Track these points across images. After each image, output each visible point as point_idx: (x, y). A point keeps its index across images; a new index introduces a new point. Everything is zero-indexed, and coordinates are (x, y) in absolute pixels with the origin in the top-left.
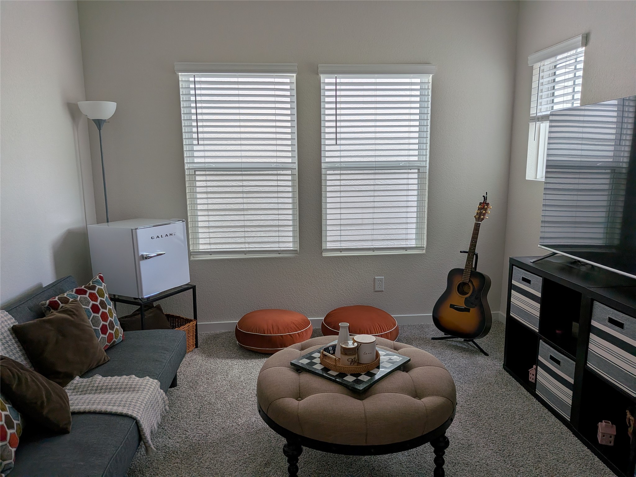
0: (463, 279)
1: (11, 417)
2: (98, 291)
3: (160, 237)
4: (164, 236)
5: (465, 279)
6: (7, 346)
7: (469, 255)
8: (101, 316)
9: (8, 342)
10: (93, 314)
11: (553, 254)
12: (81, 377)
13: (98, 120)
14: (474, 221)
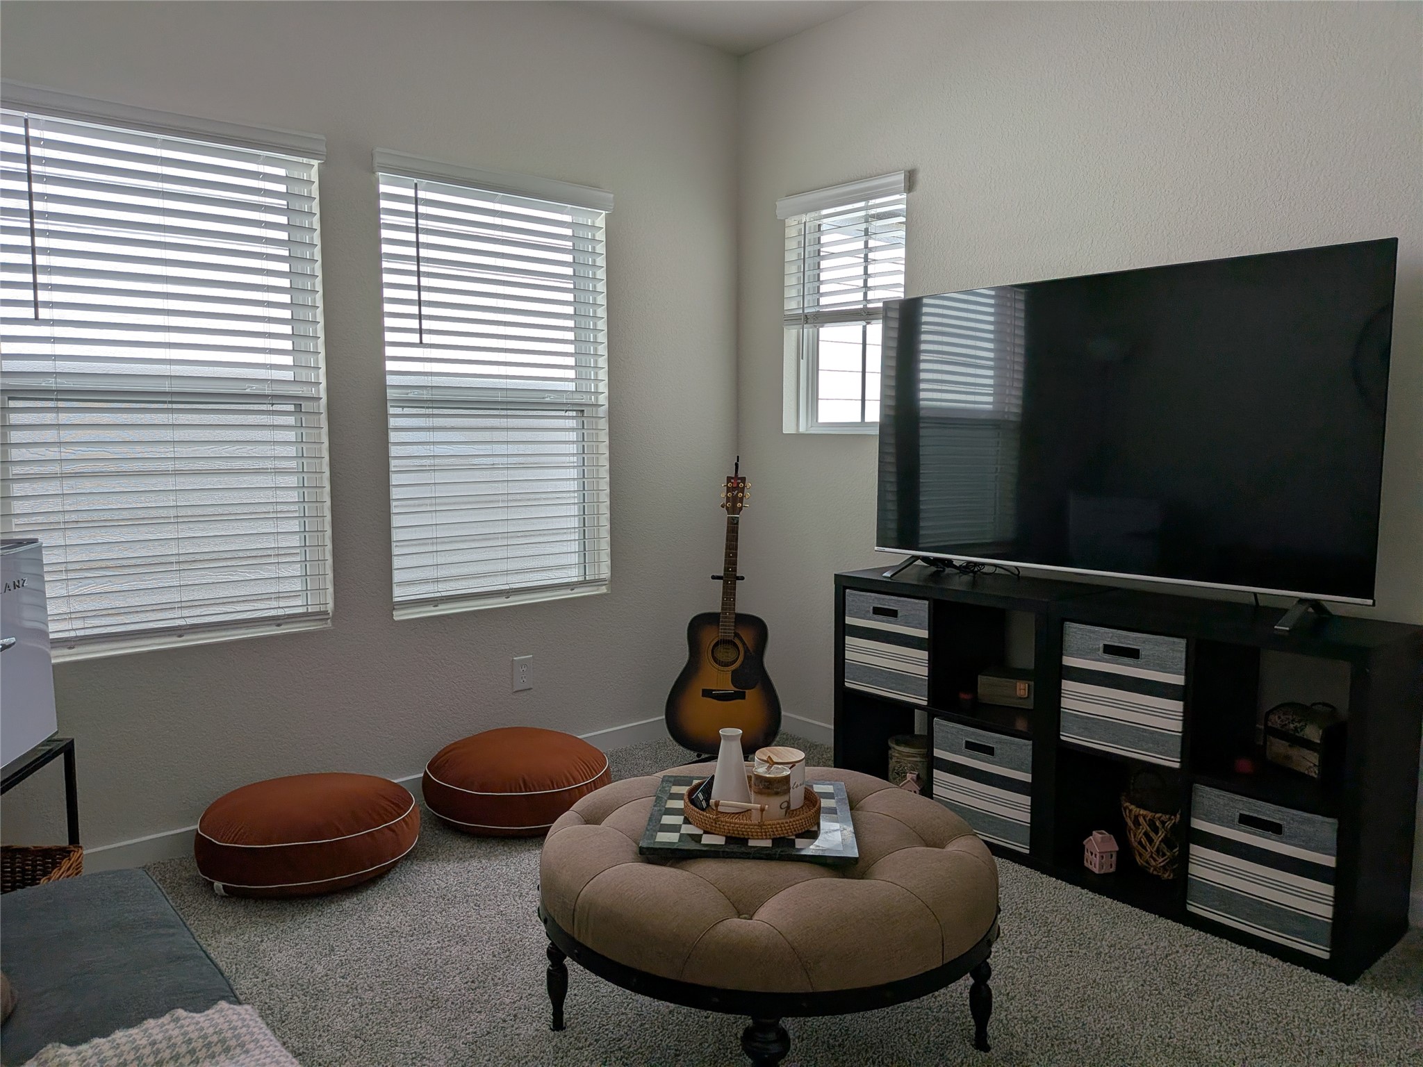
0: (721, 633)
5: (726, 633)
7: (725, 583)
11: (912, 560)
14: (724, 516)
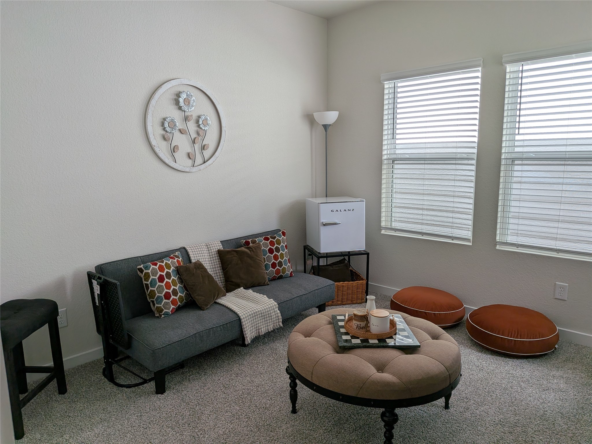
1: (178, 291)
2: (276, 240)
3: (339, 211)
4: (342, 210)
6: (212, 259)
8: (273, 256)
9: (213, 258)
10: (268, 254)
12: (244, 288)
13: (325, 125)
